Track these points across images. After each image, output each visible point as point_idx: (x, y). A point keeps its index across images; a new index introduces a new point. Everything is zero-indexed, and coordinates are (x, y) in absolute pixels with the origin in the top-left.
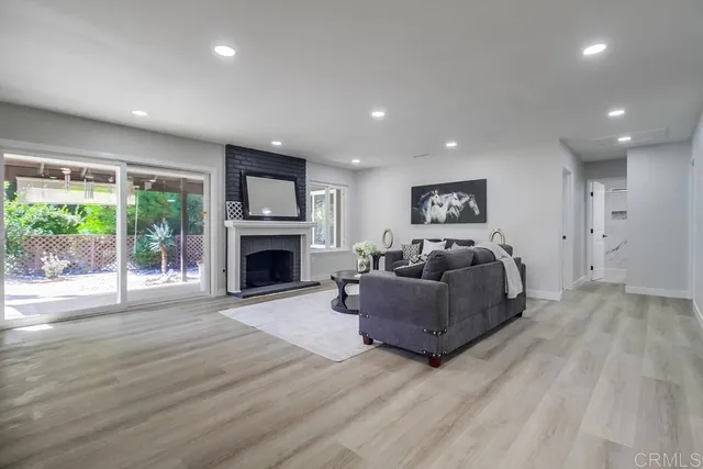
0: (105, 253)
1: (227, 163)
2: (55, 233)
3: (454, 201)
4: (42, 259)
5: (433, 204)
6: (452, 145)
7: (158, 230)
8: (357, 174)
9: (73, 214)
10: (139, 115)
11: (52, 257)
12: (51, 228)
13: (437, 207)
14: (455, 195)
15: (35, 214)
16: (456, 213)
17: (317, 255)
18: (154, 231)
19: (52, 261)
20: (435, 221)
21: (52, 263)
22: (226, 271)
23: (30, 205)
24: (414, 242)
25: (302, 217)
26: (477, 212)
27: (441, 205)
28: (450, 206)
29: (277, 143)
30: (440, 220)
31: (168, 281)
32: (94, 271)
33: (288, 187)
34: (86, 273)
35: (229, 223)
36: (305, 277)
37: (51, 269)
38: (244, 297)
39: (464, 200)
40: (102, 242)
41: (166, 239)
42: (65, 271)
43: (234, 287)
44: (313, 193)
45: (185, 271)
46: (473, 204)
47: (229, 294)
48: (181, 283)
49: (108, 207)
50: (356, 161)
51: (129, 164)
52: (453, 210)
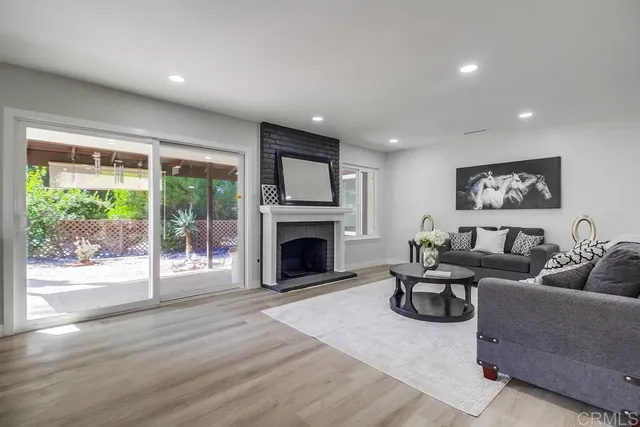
0: (133, 237)
1: (262, 142)
2: (87, 218)
3: (516, 183)
4: (75, 243)
5: (485, 187)
6: (526, 115)
7: (182, 216)
8: (388, 155)
9: (104, 200)
10: (176, 81)
11: (83, 241)
12: (83, 214)
13: (490, 191)
14: (516, 176)
15: (69, 200)
16: (519, 198)
17: (349, 243)
18: (179, 216)
19: (84, 245)
20: (488, 207)
21: (84, 247)
22: (261, 261)
23: (66, 191)
24: (462, 230)
25: (335, 203)
26: (548, 196)
27: (497, 189)
28: (509, 189)
29: (318, 119)
30: (495, 204)
31: (194, 268)
32: (122, 255)
33: (323, 169)
34: (115, 256)
35: (266, 209)
36: (339, 267)
37: (83, 253)
38: (283, 291)
39: (528, 183)
40: (130, 227)
41: (190, 224)
42: (96, 254)
43: (270, 278)
44: (345, 177)
45: (211, 257)
46: (541, 186)
47: (264, 286)
48: (206, 269)
49: (135, 192)
50: (394, 141)
51: (163, 142)
52: (513, 194)
